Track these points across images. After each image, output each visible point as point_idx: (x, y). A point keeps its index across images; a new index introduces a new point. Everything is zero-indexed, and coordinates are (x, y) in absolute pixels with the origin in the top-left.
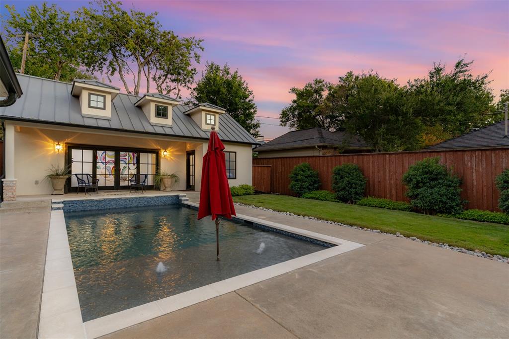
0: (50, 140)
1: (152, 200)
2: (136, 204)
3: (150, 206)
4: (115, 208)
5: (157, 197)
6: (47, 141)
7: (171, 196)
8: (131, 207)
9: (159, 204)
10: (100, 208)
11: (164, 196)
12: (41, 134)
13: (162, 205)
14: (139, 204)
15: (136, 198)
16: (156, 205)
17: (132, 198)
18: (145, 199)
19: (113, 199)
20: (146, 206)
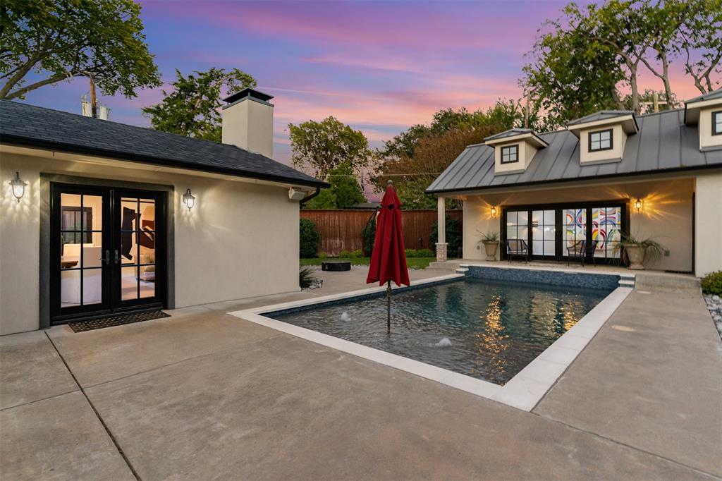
0: (488, 205)
1: (574, 278)
2: (548, 281)
3: (570, 286)
4: (522, 282)
5: (582, 275)
6: (486, 206)
7: (608, 276)
8: (542, 284)
9: (586, 285)
10: (505, 279)
11: (596, 275)
12: (482, 200)
13: (590, 288)
14: (554, 280)
15: (549, 272)
16: (580, 287)
17: (543, 272)
18: (562, 275)
19: (520, 270)
20: (564, 286)
